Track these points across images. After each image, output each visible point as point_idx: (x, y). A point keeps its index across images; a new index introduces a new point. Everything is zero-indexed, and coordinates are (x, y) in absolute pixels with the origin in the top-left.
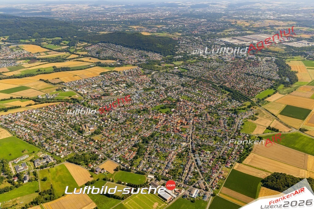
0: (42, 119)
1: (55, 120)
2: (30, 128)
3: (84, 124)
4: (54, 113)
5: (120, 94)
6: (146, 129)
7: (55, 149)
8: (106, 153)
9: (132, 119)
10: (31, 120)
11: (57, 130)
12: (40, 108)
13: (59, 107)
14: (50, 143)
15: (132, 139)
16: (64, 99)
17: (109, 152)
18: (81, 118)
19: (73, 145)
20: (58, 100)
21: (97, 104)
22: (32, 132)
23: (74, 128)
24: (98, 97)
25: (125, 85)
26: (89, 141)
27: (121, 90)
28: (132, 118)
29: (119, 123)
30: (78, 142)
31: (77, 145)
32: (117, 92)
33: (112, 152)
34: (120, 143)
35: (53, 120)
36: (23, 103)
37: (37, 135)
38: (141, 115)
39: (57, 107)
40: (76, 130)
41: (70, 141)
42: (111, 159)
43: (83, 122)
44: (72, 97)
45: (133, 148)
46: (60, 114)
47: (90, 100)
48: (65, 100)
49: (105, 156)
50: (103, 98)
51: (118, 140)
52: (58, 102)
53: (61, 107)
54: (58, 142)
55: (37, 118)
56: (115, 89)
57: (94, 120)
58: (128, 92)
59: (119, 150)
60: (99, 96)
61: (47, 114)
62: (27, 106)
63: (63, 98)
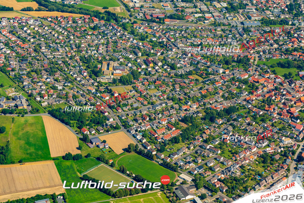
0: (39, 36)
1: (59, 43)
2: (12, 47)
3: (108, 62)
4: (63, 32)
5: (206, 21)
6: (223, 96)
7: (38, 91)
8: (123, 118)
9: (205, 72)
10: (20, 34)
11: (57, 60)
12: (43, 18)
13: (77, 22)
14: (33, 79)
15: (184, 107)
16: (92, 10)
17: (130, 118)
18: (107, 50)
19: (72, 91)
20: (81, 11)
21: (149, 31)
22: (14, 54)
23: (86, 65)
24: (157, 18)
25: (225, 5)
26: (104, 92)
27: (211, 13)
28: (206, 70)
29: (176, 75)
30: (84, 88)
31: (78, 92)
32: (201, 15)
33: (136, 120)
34: (159, 108)
35: (56, 43)
36: (19, 3)
37: (19, 62)
38: (228, 68)
39: (74, 22)
40: (89, 68)
41: (69, 84)
42: (128, 131)
43: (108, 58)
44: (108, 10)
45: (180, 123)
46: (74, 35)
47: (139, 22)
48: (94, 12)
49: (119, 124)
50: (167, 22)
51: (159, 102)
52: (80, 13)
53: (81, 23)
54: (49, 80)
55: (32, 34)
56: (200, 9)
57: (131, 58)
58: (225, 21)
59: (150, 119)
60: (162, 16)
61: (51, 31)
62: (23, 10)
63: (92, 7)
